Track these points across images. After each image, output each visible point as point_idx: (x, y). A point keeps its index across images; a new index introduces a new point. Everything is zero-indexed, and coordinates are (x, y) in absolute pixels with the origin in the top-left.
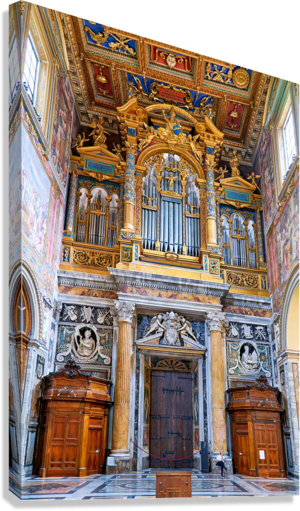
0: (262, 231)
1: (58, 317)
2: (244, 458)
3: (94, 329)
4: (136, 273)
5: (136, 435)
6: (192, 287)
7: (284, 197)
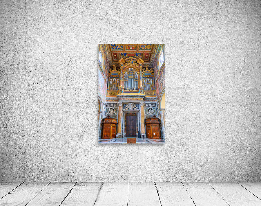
0: (154, 81)
1: (106, 106)
2: (150, 135)
3: (113, 108)
4: (123, 95)
5: (123, 130)
6: (136, 97)
7: (161, 72)
